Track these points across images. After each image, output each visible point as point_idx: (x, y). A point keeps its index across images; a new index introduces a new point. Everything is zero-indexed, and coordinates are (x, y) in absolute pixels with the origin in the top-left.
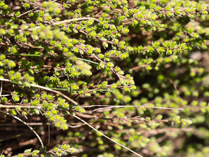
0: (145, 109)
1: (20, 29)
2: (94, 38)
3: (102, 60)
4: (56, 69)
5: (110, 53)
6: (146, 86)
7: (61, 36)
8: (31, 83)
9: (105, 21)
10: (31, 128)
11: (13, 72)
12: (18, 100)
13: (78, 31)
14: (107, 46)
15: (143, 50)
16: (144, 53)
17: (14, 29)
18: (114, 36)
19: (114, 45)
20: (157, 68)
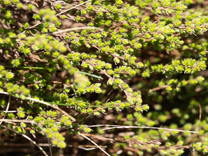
0: (169, 135)
1: (17, 38)
2: (106, 53)
3: (112, 76)
4: (65, 86)
5: (120, 69)
6: (176, 111)
7: (59, 47)
8: (27, 96)
9: (118, 35)
10: (41, 149)
11: (10, 84)
12: (23, 116)
13: (91, 45)
14: (118, 61)
15: (163, 70)
16: (164, 72)
17: (12, 39)
18: (127, 51)
19: (125, 61)
20: (178, 89)
